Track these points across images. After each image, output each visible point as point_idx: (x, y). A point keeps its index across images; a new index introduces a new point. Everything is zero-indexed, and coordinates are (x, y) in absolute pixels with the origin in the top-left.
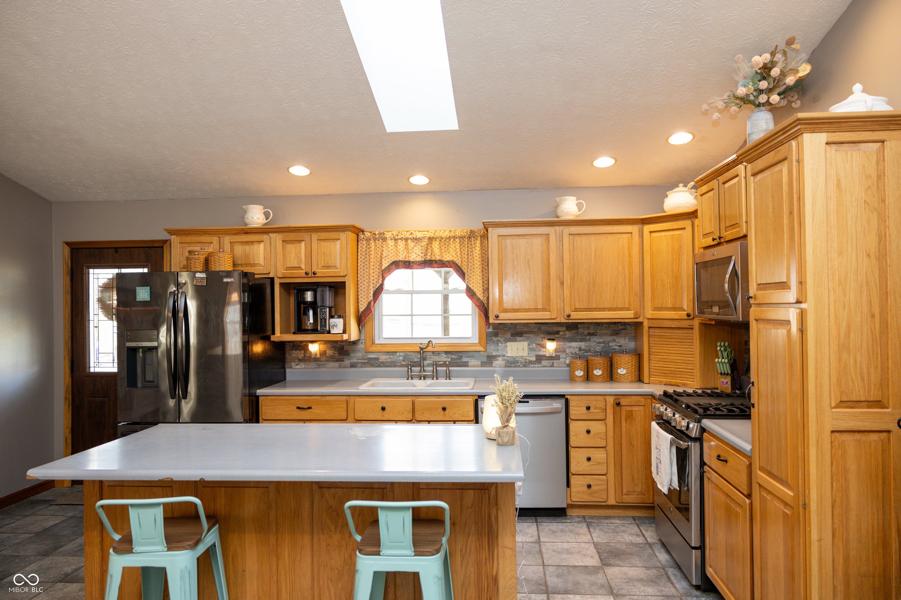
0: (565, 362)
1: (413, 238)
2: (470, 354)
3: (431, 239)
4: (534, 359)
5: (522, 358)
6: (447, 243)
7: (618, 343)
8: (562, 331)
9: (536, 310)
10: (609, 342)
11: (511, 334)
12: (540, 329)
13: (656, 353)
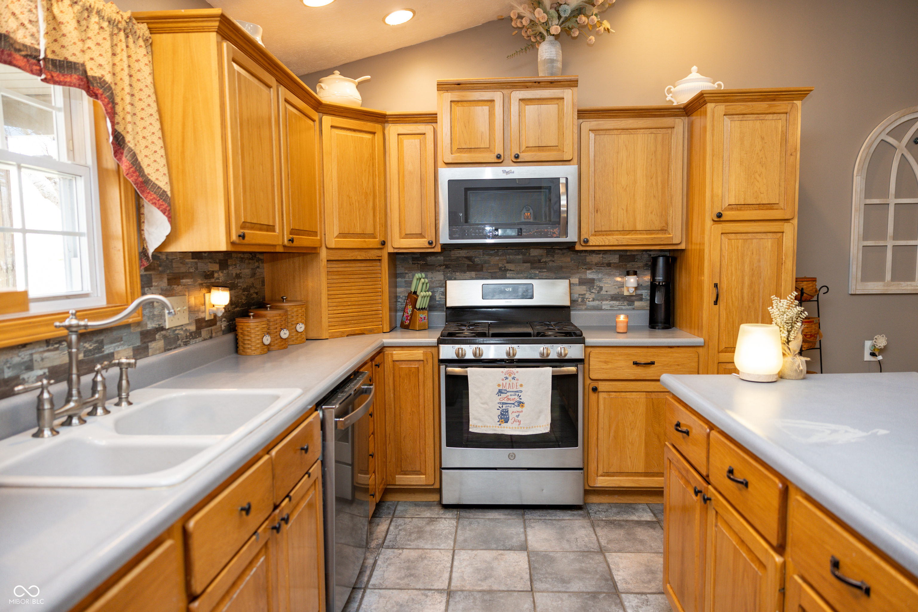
2: (115, 334)
4: (194, 327)
5: (182, 329)
7: (256, 288)
8: (216, 272)
9: (268, 227)
10: (250, 288)
12: (197, 268)
13: (337, 296)
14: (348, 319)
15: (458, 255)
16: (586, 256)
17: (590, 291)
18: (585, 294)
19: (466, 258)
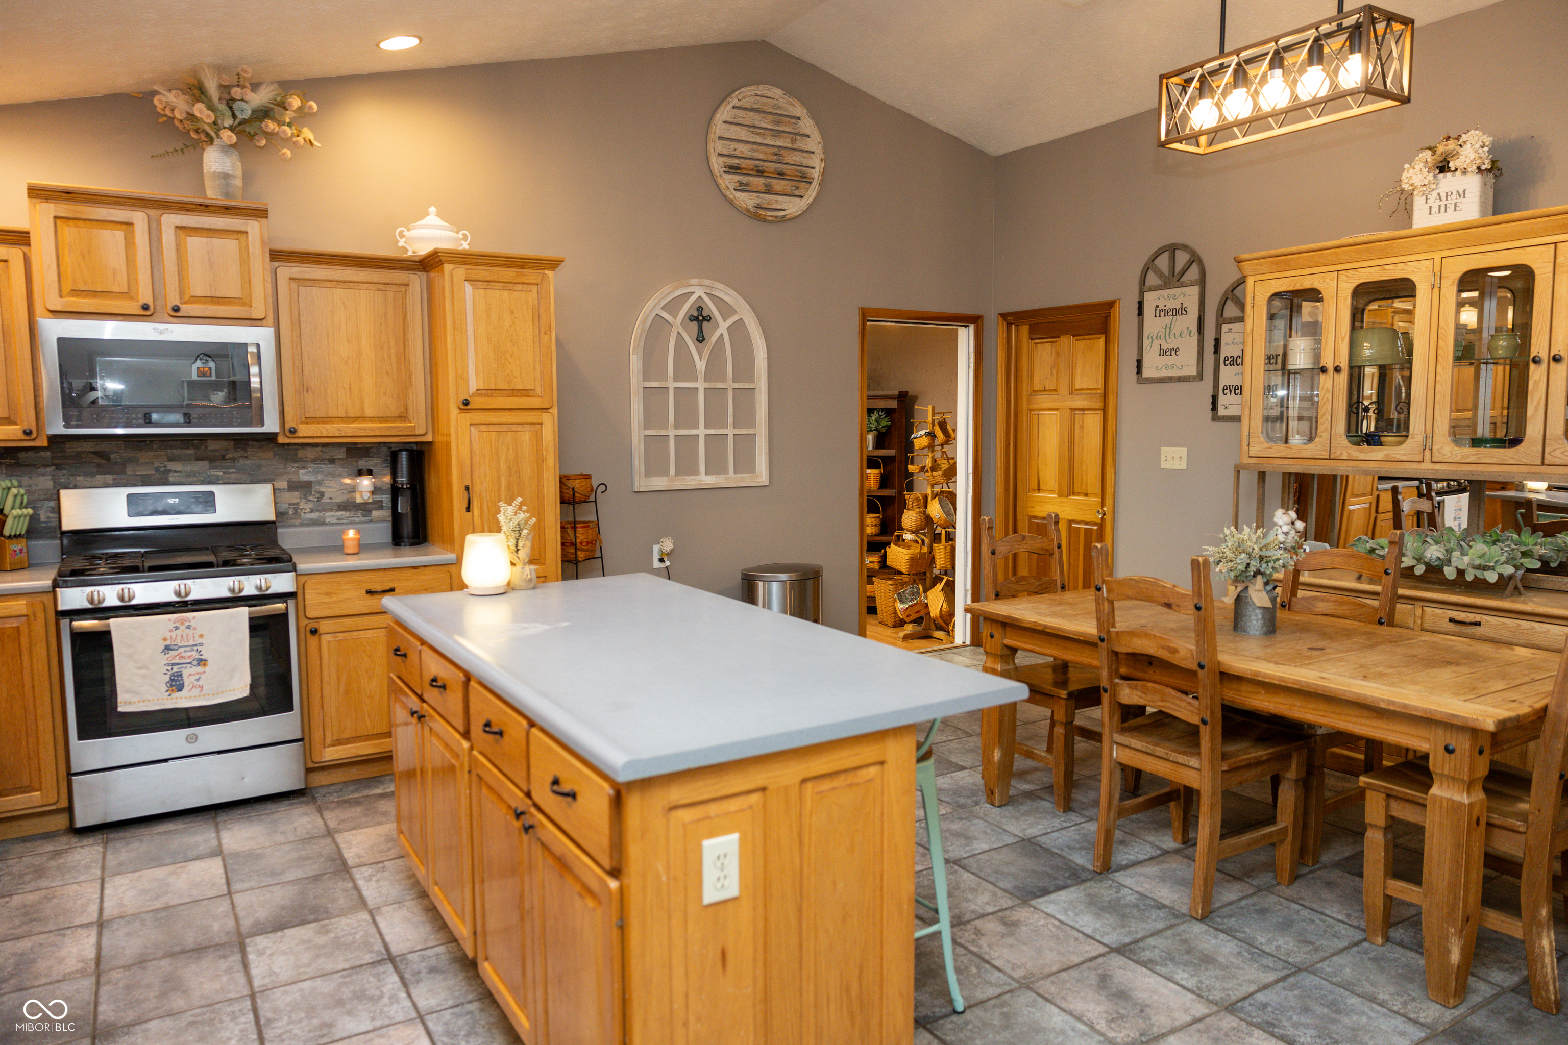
15: (79, 450)
16: (297, 449)
17: (306, 498)
18: (298, 503)
19: (95, 453)
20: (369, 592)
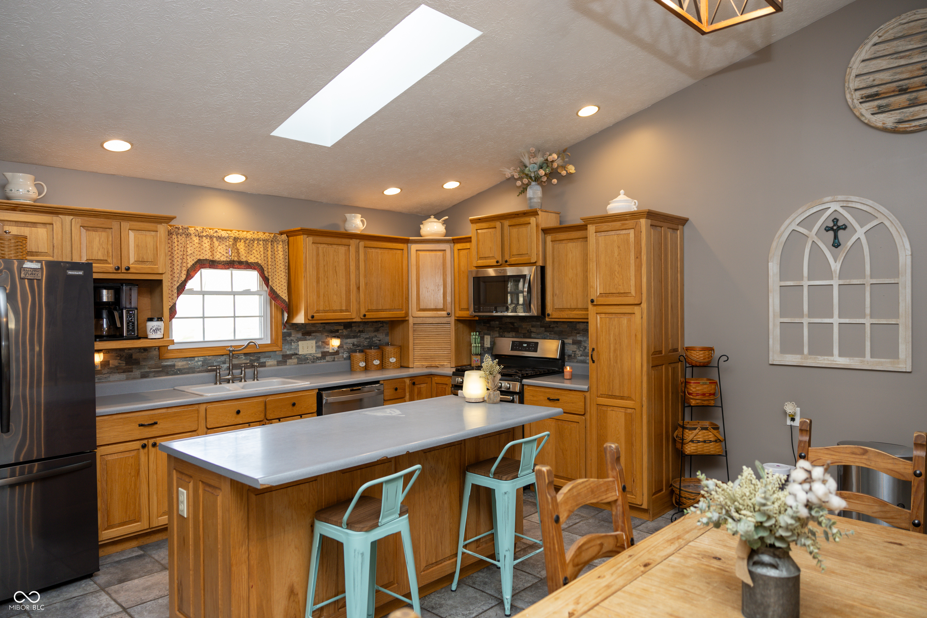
0: (343, 356)
1: (218, 236)
2: (267, 354)
3: (236, 239)
4: (320, 355)
5: (311, 355)
6: (251, 245)
7: (378, 338)
8: (340, 330)
9: (341, 311)
10: (373, 337)
11: (302, 334)
12: (325, 328)
13: (418, 344)
14: (427, 357)
16: (576, 324)
18: (575, 351)
19: (510, 323)
20: (549, 399)
